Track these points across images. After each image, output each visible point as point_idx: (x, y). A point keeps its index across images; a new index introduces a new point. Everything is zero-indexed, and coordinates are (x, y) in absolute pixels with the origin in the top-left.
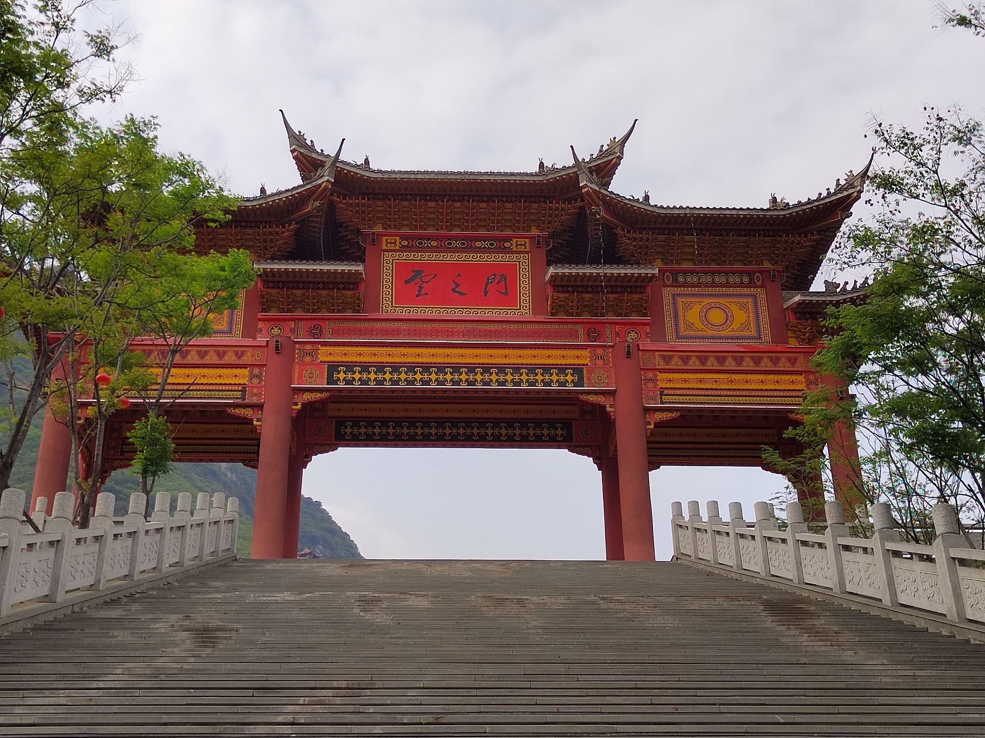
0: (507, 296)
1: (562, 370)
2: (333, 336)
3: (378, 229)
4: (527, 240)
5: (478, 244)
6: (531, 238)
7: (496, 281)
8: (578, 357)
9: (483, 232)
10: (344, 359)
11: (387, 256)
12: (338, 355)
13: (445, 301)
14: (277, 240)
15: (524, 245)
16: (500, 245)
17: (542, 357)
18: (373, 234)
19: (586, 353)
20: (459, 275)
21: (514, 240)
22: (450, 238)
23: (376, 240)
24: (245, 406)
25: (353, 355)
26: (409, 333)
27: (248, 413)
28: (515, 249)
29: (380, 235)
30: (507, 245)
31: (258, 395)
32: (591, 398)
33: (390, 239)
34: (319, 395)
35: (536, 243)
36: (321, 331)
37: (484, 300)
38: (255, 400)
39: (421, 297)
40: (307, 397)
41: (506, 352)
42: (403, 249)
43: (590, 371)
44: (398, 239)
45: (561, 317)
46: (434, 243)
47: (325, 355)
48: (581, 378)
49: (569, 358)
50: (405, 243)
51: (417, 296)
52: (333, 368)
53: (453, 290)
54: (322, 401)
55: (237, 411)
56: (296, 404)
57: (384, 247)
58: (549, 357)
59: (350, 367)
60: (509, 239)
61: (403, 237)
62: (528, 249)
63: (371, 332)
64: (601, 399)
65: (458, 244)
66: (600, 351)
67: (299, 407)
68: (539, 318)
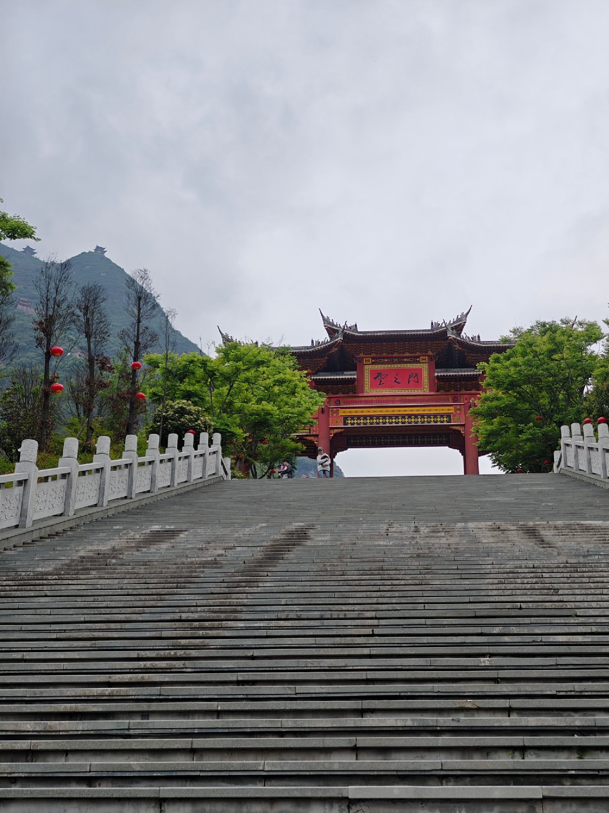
0: (418, 383)
1: (442, 416)
2: (345, 404)
3: (362, 355)
4: (427, 357)
5: (405, 360)
6: (428, 356)
7: (413, 376)
8: (449, 410)
9: (407, 354)
10: (350, 414)
11: (366, 367)
12: (347, 412)
13: (391, 387)
14: (320, 363)
15: (425, 359)
16: (415, 360)
17: (433, 410)
18: (360, 358)
19: (452, 408)
20: (397, 375)
21: (421, 357)
22: (392, 358)
23: (361, 360)
24: (311, 436)
25: (353, 412)
26: (377, 402)
27: (312, 438)
28: (421, 362)
29: (363, 358)
30: (418, 359)
31: (316, 431)
32: (454, 427)
33: (367, 359)
34: (340, 430)
35: (431, 358)
36: (340, 402)
37: (408, 385)
38: (314, 433)
39: (381, 385)
40: (336, 431)
41: (418, 408)
42: (373, 363)
43: (454, 416)
44: (370, 359)
45: (442, 392)
46: (386, 360)
47: (342, 413)
48: (450, 419)
49: (445, 410)
50: (373, 361)
51: (379, 385)
52: (346, 418)
53: (395, 381)
54: (341, 432)
55: (308, 438)
56: (331, 434)
57: (365, 363)
58: (436, 410)
59: (352, 417)
60: (419, 357)
61: (373, 358)
62: (427, 361)
63: (361, 402)
64: (458, 428)
65: (396, 360)
66: (458, 407)
67: (332, 435)
68: (432, 393)
